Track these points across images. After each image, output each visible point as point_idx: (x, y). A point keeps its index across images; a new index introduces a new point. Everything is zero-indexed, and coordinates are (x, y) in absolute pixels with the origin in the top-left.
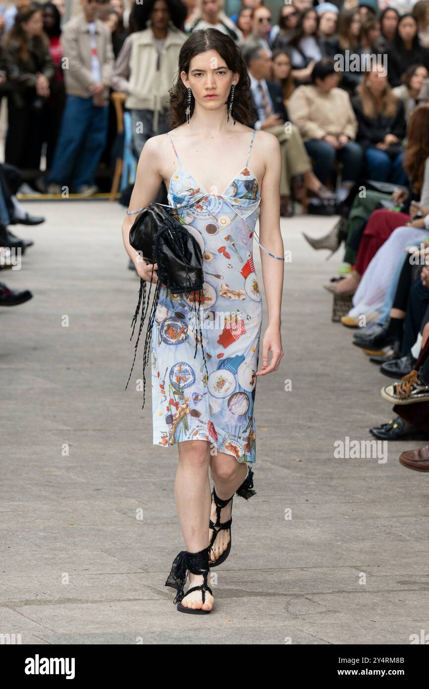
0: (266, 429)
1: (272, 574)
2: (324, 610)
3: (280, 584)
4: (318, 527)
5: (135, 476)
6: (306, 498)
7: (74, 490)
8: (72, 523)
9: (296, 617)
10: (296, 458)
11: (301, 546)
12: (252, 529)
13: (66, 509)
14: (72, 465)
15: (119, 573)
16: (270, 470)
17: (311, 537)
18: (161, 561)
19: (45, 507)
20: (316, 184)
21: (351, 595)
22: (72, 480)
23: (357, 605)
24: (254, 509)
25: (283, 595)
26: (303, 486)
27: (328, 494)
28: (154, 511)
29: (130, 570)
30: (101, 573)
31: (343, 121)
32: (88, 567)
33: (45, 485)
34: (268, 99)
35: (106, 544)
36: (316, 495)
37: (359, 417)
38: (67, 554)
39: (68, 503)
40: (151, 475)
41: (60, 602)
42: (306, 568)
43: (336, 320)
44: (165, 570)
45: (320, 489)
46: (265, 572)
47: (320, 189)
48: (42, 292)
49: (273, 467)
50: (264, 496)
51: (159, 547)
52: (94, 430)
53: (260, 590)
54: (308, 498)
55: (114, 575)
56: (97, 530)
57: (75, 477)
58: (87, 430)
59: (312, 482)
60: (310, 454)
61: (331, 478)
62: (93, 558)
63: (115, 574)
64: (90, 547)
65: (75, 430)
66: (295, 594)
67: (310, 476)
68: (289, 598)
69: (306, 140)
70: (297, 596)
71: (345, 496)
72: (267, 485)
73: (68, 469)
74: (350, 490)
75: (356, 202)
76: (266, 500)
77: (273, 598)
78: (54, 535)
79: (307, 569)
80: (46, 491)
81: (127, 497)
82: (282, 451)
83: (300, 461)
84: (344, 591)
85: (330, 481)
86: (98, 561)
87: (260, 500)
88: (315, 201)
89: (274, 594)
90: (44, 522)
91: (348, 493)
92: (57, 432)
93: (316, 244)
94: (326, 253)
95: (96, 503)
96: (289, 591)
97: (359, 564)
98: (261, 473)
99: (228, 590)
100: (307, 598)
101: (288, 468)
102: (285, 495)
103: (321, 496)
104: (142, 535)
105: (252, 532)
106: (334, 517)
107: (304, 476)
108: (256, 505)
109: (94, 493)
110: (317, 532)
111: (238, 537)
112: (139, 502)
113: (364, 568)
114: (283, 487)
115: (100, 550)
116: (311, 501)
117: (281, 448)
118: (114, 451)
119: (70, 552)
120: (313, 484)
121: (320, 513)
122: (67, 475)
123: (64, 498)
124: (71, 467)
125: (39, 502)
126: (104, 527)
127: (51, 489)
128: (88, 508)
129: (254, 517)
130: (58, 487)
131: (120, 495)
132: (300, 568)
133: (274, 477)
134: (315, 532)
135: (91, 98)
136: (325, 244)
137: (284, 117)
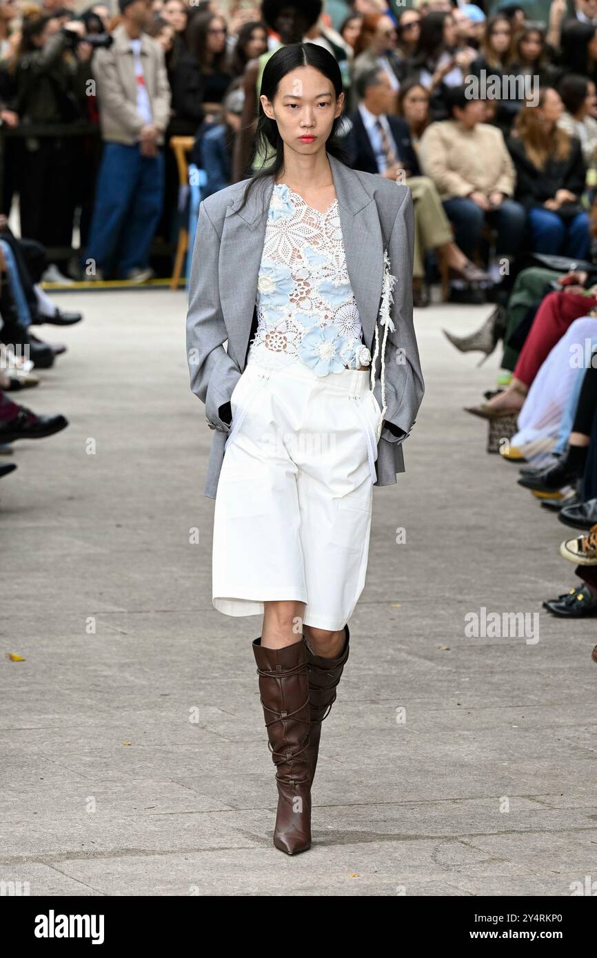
0: (398, 605)
1: (412, 809)
2: (487, 857)
3: (424, 823)
4: (476, 742)
5: (217, 675)
6: (457, 702)
7: (131, 696)
8: (130, 743)
9: (448, 869)
10: (441, 645)
11: (453, 768)
12: (383, 746)
13: (120, 723)
14: (127, 661)
15: (197, 812)
16: (407, 662)
17: (466, 756)
18: (256, 794)
19: (91, 721)
20: (459, 260)
21: (523, 837)
22: (128, 682)
23: (534, 850)
24: (384, 718)
25: (428, 837)
26: (453, 685)
27: (488, 694)
28: (244, 723)
29: (212, 807)
30: (172, 812)
31: (495, 170)
32: (154, 804)
33: (91, 691)
34: (390, 142)
35: (178, 772)
36: (471, 696)
37: (528, 585)
38: (124, 786)
39: (123, 714)
40: (240, 672)
41: (115, 853)
42: (461, 799)
43: (493, 450)
44: (262, 807)
45: (476, 688)
46: (402, 805)
47: (466, 267)
48: (81, 419)
49: (410, 658)
50: (399, 699)
51: (252, 774)
52: (157, 611)
53: (397, 832)
54: (460, 702)
55: (190, 815)
56: (165, 751)
57: (133, 678)
58: (148, 612)
59: (465, 678)
61: (492, 672)
62: (160, 791)
63: (192, 813)
64: (156, 776)
65: (129, 612)
66: (446, 837)
67: (462, 671)
68: (437, 842)
70: (449, 839)
71: (513, 697)
72: (402, 684)
73: (122, 666)
74: (519, 689)
75: (517, 285)
77: (415, 842)
78: (105, 760)
80: (91, 699)
81: (205, 705)
82: (421, 635)
83: (448, 649)
84: (514, 831)
85: (491, 676)
86: (168, 795)
87: (392, 706)
88: (459, 284)
89: (416, 837)
90: (90, 743)
91: (516, 693)
92: (106, 615)
93: (463, 345)
94: (477, 356)
95: (162, 714)
96: (436, 832)
97: (534, 792)
98: (393, 667)
99: (352, 833)
100: (462, 842)
101: (431, 659)
102: (428, 698)
103: (478, 698)
104: (227, 758)
105: (383, 751)
106: (498, 727)
107: (454, 671)
108: (388, 712)
109: (159, 700)
110: (474, 749)
111: (362, 758)
112: (223, 711)
113: (540, 798)
114: (424, 686)
115: (170, 780)
116: (464, 705)
117: (421, 632)
118: (186, 641)
119: (128, 783)
120: (467, 682)
121: (477, 721)
122: (122, 675)
123: (118, 707)
124: (126, 663)
125: (82, 714)
126: (175, 747)
127: (99, 695)
128: (151, 721)
129: (384, 730)
130: (108, 693)
131: (196, 701)
132: (451, 799)
133: (412, 673)
134: (471, 749)
135: (137, 145)
136: (475, 344)
137: (413, 167)
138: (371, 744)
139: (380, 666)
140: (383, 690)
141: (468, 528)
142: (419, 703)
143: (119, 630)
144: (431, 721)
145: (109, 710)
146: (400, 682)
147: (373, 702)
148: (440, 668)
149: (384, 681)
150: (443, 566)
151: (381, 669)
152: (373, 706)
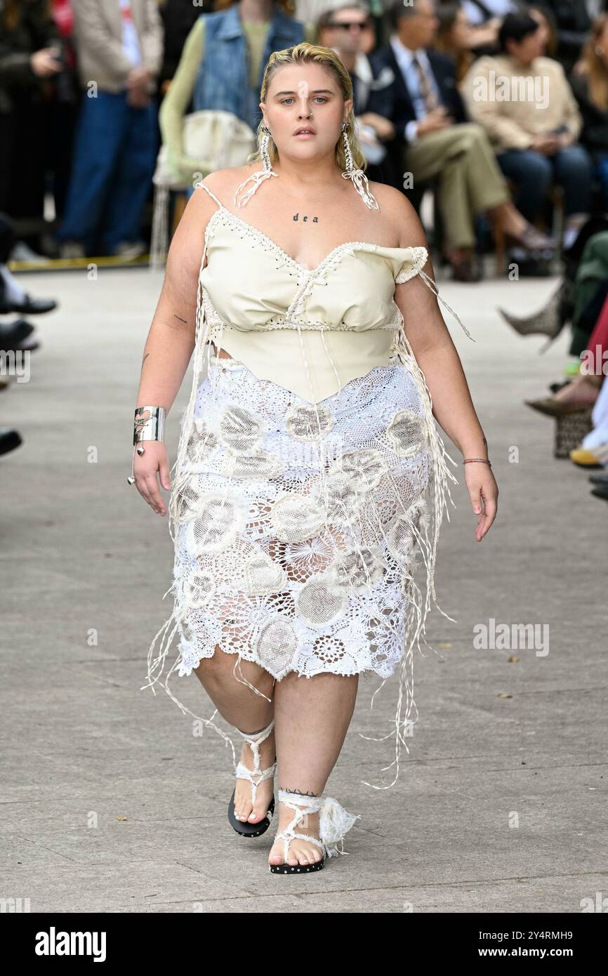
0: (449, 645)
1: (469, 891)
3: (483, 907)
4: (545, 808)
6: (521, 760)
7: (126, 761)
8: (125, 818)
10: (501, 692)
11: (517, 841)
12: (432, 815)
13: (114, 794)
14: (121, 719)
15: (207, 900)
16: (459, 714)
17: (533, 825)
19: (78, 793)
20: (517, 224)
22: (122, 744)
24: (433, 782)
26: (516, 740)
27: (558, 750)
29: (227, 894)
30: (178, 900)
32: (155, 891)
34: (430, 83)
35: (185, 852)
36: (538, 753)
38: (119, 870)
39: (116, 784)
42: (527, 878)
43: (562, 455)
45: (544, 744)
46: (456, 887)
47: (525, 233)
49: (463, 708)
50: (451, 758)
54: (525, 760)
56: (168, 827)
57: (128, 739)
59: (531, 731)
60: (526, 684)
61: (563, 724)
62: (163, 875)
64: (158, 857)
65: (122, 660)
67: (526, 722)
69: (500, 150)
71: (589, 753)
72: (454, 739)
73: (115, 726)
74: (596, 744)
75: (586, 253)
76: (453, 765)
78: (96, 839)
79: (528, 880)
80: (78, 765)
81: (216, 770)
82: (477, 681)
83: (509, 697)
85: (562, 729)
86: (172, 880)
87: (443, 767)
88: (518, 254)
90: (76, 818)
91: (593, 748)
92: (94, 664)
93: (523, 327)
94: (539, 341)
95: (164, 782)
98: (444, 720)
101: (489, 710)
102: (487, 756)
103: (547, 756)
105: (432, 822)
106: (571, 789)
107: (518, 722)
108: (438, 775)
109: (160, 765)
110: (542, 817)
111: (408, 831)
114: (482, 742)
115: (175, 862)
116: (530, 764)
117: (476, 676)
118: (192, 693)
119: (124, 867)
120: (533, 736)
121: (547, 783)
122: (114, 736)
123: (110, 775)
124: (119, 722)
125: (65, 784)
126: (180, 822)
127: (88, 761)
128: (152, 791)
129: (434, 795)
130: (98, 758)
131: (204, 766)
132: (515, 878)
133: (467, 726)
134: (539, 816)
135: (123, 94)
136: (537, 326)
137: (458, 112)
138: (418, 814)
139: (428, 719)
140: (431, 748)
141: (533, 550)
142: (476, 763)
143: (111, 681)
144: (490, 784)
145: (100, 780)
146: (451, 738)
147: (420, 762)
148: (500, 720)
149: (432, 736)
150: (502, 596)
151: (428, 722)
152: (419, 768)
